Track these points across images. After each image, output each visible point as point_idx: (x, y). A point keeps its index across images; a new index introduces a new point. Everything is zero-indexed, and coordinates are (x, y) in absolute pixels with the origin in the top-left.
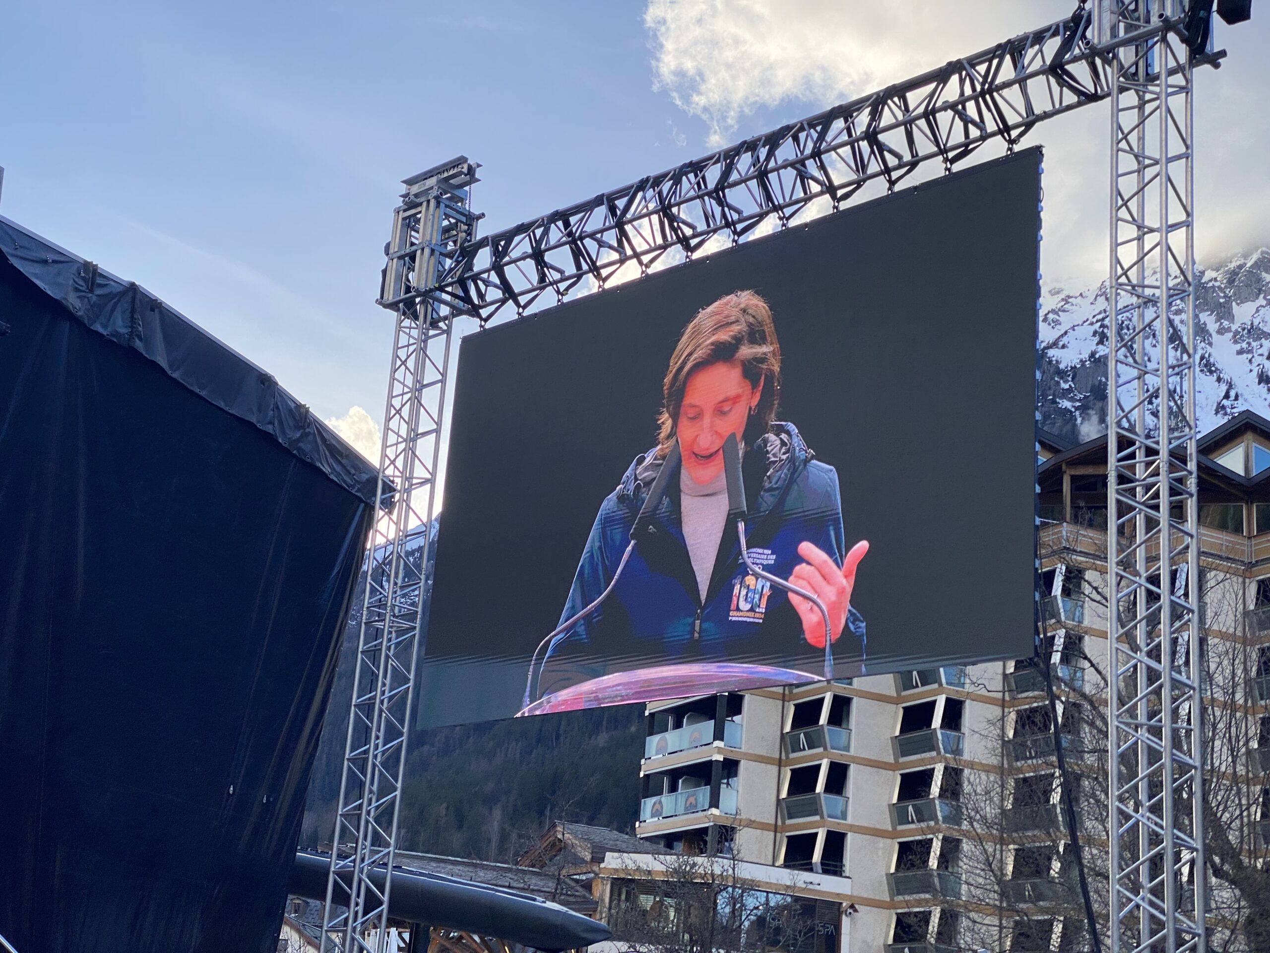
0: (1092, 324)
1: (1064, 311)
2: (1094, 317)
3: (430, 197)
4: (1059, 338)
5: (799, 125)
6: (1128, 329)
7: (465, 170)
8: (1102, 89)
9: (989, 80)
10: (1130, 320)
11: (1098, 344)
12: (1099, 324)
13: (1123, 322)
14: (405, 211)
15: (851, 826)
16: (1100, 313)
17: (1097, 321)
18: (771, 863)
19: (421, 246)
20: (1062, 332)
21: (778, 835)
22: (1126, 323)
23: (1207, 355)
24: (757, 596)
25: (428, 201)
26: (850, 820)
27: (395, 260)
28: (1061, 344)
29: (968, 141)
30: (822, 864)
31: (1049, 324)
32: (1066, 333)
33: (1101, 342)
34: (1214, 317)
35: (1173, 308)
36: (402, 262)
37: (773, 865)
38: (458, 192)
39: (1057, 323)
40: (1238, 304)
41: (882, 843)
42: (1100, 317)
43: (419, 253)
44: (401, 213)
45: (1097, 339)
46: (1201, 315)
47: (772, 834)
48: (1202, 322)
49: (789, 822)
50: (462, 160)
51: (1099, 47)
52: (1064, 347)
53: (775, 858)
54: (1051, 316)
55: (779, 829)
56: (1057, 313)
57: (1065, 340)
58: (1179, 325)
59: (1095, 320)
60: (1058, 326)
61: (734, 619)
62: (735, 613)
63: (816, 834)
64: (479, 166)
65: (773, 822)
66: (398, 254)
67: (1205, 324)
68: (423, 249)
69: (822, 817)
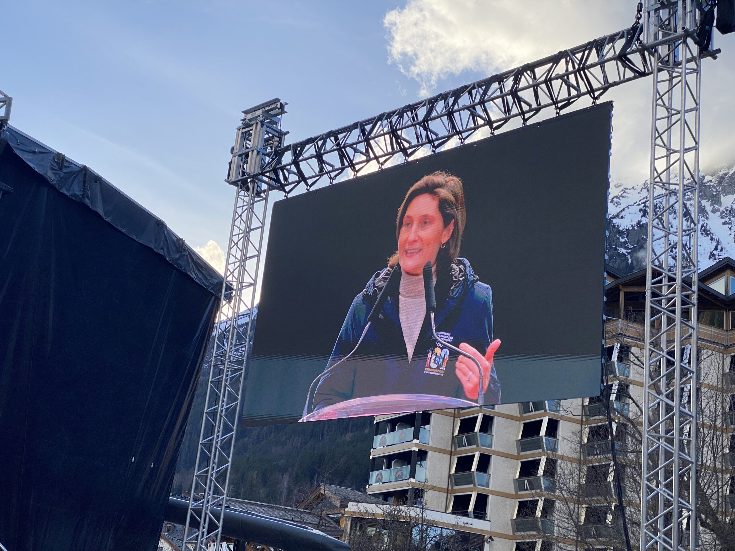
0: (639, 205)
1: (623, 197)
2: (640, 201)
3: (258, 121)
4: (619, 212)
5: (472, 85)
6: (660, 208)
7: (279, 106)
8: (648, 69)
9: (583, 62)
10: (661, 203)
11: (642, 216)
12: (643, 205)
13: (657, 204)
14: (243, 129)
15: (492, 491)
16: (644, 199)
17: (642, 203)
18: (444, 511)
19: (252, 149)
20: (622, 209)
21: (449, 495)
22: (658, 205)
23: (705, 225)
24: (441, 360)
25: (257, 124)
26: (491, 488)
27: (237, 157)
28: (621, 216)
29: (570, 97)
30: (474, 512)
31: (614, 204)
32: (624, 209)
33: (644, 216)
34: (709, 203)
35: (686, 197)
36: (241, 158)
37: (446, 512)
38: (274, 119)
39: (618, 203)
40: (724, 196)
41: (509, 501)
42: (643, 201)
43: (250, 153)
44: (241, 130)
45: (641, 213)
46: (702, 202)
47: (445, 494)
48: (703, 205)
49: (455, 488)
50: (277, 100)
51: (647, 45)
52: (622, 217)
53: (447, 508)
54: (615, 200)
55: (449, 492)
56: (619, 198)
57: (623, 214)
58: (690, 207)
59: (640, 203)
60: (619, 206)
61: (427, 372)
62: (428, 369)
63: (471, 495)
64: (287, 104)
65: (446, 487)
66: (239, 153)
67: (704, 206)
68: (253, 151)
69: (475, 485)
